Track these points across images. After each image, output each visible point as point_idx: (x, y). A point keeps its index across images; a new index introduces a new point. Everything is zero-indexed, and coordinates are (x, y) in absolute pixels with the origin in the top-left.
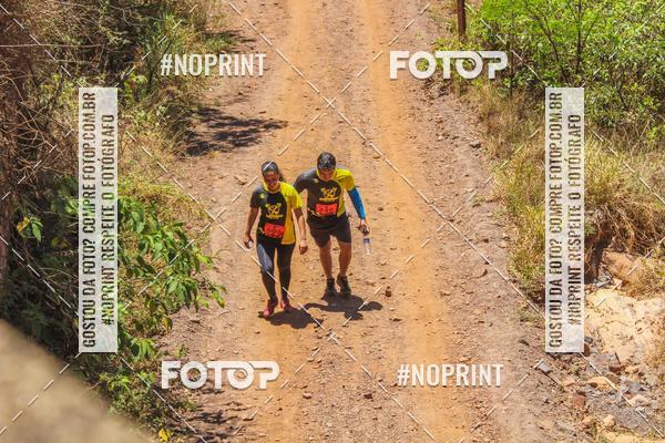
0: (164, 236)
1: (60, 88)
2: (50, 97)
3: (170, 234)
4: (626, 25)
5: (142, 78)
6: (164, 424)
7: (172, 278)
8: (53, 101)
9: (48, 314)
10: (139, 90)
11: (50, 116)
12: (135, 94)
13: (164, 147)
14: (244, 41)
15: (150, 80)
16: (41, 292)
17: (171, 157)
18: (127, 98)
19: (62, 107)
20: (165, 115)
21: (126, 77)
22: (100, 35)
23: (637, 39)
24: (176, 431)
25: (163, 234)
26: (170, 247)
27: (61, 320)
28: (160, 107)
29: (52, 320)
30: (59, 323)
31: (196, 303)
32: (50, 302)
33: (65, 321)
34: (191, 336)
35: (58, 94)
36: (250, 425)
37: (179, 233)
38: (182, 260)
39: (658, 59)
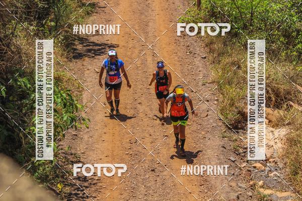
0: (62, 96)
1: (15, 27)
2: (10, 31)
3: (64, 95)
4: (273, 5)
5: (53, 24)
6: (60, 181)
7: (65, 114)
8: (12, 33)
9: (8, 130)
10: (51, 29)
11: (11, 40)
12: (50, 31)
13: (62, 55)
14: (100, 8)
15: (57, 24)
16: (5, 120)
17: (65, 60)
18: (46, 33)
19: (16, 36)
20: (63, 40)
21: (46, 23)
22: (34, 4)
23: (278, 11)
24: (66, 184)
25: (61, 95)
26: (65, 101)
27: (14, 133)
28: (61, 37)
29: (10, 133)
30: (13, 134)
31: (76, 126)
32: (9, 125)
33: (16, 134)
34: (73, 141)
35: (14, 30)
36: (100, 182)
37: (68, 94)
38: (69, 107)
39: (287, 20)
